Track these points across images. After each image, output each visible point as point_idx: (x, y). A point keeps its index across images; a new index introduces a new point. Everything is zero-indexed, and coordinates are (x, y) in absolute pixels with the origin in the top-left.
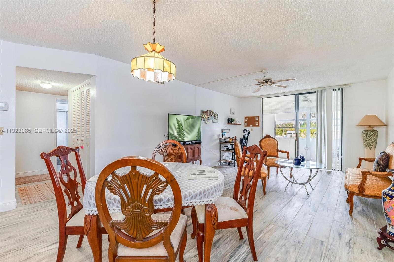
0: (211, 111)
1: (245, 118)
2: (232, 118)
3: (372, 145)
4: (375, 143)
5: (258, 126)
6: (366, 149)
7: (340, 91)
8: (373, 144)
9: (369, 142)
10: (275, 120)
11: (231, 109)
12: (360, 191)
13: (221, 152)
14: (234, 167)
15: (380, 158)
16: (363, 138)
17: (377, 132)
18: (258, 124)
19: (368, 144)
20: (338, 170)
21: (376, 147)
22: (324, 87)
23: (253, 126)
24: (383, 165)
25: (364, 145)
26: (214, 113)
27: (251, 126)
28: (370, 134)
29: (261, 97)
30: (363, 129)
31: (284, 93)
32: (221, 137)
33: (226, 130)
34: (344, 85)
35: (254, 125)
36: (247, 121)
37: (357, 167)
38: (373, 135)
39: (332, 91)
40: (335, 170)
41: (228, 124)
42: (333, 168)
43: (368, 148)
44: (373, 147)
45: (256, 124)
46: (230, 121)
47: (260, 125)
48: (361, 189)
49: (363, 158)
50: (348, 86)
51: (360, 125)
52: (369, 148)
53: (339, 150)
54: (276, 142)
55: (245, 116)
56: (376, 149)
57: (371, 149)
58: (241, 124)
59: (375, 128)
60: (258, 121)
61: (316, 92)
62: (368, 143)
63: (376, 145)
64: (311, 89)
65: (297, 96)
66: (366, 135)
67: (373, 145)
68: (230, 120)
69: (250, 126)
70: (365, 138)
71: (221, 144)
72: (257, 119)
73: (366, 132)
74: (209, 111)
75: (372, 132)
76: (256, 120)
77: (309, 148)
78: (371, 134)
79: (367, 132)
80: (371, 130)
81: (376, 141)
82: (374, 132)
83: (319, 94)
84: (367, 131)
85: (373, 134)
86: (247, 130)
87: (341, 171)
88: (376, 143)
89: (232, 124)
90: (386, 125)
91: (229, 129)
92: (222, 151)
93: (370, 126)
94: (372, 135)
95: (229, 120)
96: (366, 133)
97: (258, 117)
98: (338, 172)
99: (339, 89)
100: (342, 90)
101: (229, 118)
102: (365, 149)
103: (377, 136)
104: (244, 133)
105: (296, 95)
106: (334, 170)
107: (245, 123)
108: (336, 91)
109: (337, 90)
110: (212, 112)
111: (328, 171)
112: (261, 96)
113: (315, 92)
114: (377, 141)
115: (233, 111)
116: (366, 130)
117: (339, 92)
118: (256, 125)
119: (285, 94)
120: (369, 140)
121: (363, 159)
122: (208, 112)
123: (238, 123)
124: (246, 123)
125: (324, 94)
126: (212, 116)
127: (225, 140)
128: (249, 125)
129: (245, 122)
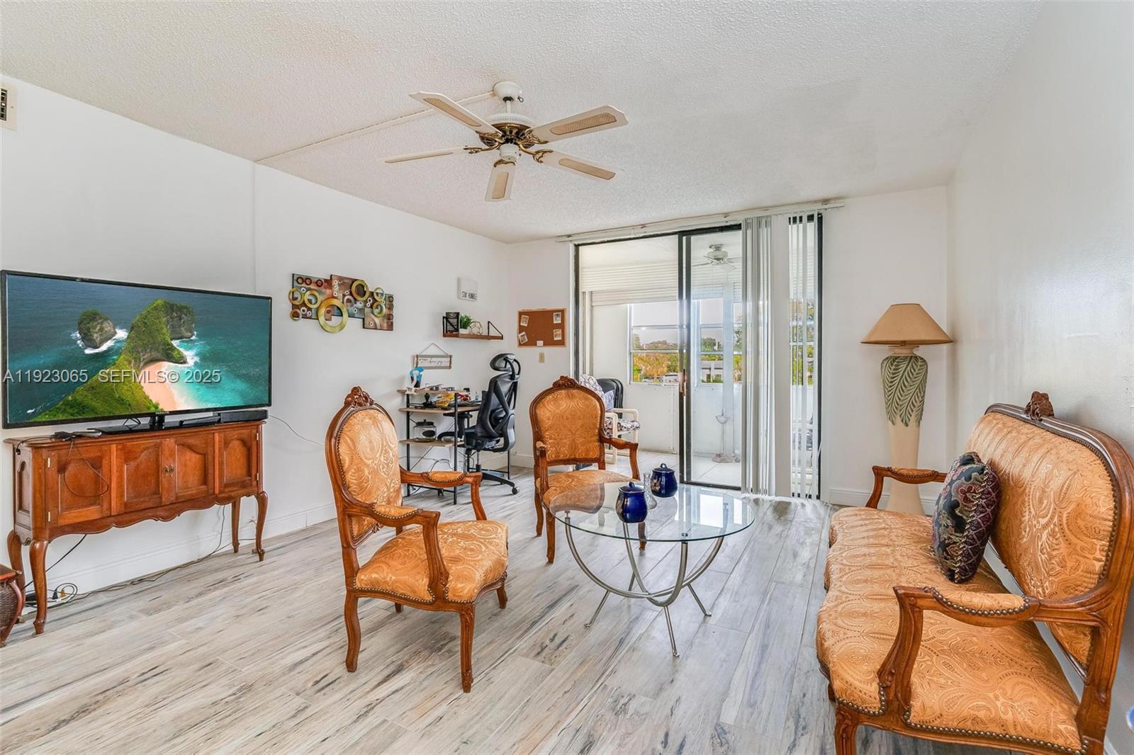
0: (354, 281)
1: (521, 314)
2: (458, 314)
3: (910, 411)
4: (919, 404)
5: (562, 343)
6: (893, 423)
7: (815, 225)
8: (912, 407)
9: (902, 398)
10: (633, 325)
11: (459, 280)
12: (888, 702)
13: (408, 445)
14: (455, 503)
15: (964, 493)
16: (884, 386)
17: (926, 364)
18: (560, 338)
19: (899, 408)
20: (810, 497)
21: (921, 415)
22: (766, 208)
23: (544, 345)
24: (978, 526)
25: (887, 408)
26: (370, 290)
27: (540, 343)
28: (904, 372)
29: (570, 239)
30: (886, 351)
31: (643, 226)
32: (408, 384)
33: (433, 359)
34: (826, 201)
35: (550, 342)
36: (526, 325)
37: (868, 505)
38: (913, 375)
39: (790, 222)
40: (799, 496)
41: (444, 336)
42: (793, 490)
43: (898, 420)
44: (913, 418)
45: (556, 335)
46: (454, 325)
47: (567, 342)
48: (896, 695)
49: (889, 470)
50: (836, 205)
51: (873, 339)
52: (902, 421)
53: (811, 423)
54: (595, 406)
55: (521, 310)
56: (921, 422)
57: (907, 425)
58: (502, 338)
59: (920, 351)
60: (562, 326)
61: (740, 224)
62: (900, 403)
63: (922, 410)
64: (726, 215)
65: (684, 238)
66: (894, 374)
67: (912, 411)
68: (454, 321)
69: (535, 345)
70: (890, 387)
71: (408, 413)
72: (557, 321)
73: (892, 365)
74: (340, 278)
75: (910, 364)
76: (555, 322)
77: (730, 418)
78: (906, 373)
79: (896, 365)
80: (907, 357)
81: (923, 397)
82: (916, 365)
83: (749, 232)
84: (894, 361)
85: (915, 370)
86: (506, 360)
87: (818, 497)
88: (922, 402)
89: (457, 336)
90: (951, 341)
91: (451, 357)
92: (414, 440)
93: (903, 343)
94: (911, 376)
95: (447, 321)
96: (894, 367)
97: (563, 311)
98: (808, 503)
99: (810, 218)
100: (820, 219)
101: (447, 313)
102: (890, 423)
103: (926, 378)
104: (496, 369)
105: (681, 234)
106: (796, 495)
107: (520, 333)
108: (801, 225)
109: (805, 219)
110: (355, 285)
111: (779, 502)
112: (569, 236)
113: (738, 227)
114: (924, 395)
115: (467, 288)
116: (891, 357)
117: (812, 227)
118: (555, 339)
119: (644, 229)
120: (903, 391)
121: (889, 473)
122: (335, 283)
123: (493, 333)
124: (522, 334)
125: (764, 232)
126: (355, 300)
127: (427, 397)
128: (531, 343)
129: (521, 329)
